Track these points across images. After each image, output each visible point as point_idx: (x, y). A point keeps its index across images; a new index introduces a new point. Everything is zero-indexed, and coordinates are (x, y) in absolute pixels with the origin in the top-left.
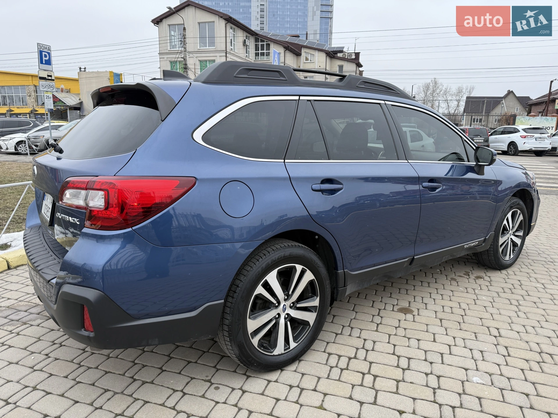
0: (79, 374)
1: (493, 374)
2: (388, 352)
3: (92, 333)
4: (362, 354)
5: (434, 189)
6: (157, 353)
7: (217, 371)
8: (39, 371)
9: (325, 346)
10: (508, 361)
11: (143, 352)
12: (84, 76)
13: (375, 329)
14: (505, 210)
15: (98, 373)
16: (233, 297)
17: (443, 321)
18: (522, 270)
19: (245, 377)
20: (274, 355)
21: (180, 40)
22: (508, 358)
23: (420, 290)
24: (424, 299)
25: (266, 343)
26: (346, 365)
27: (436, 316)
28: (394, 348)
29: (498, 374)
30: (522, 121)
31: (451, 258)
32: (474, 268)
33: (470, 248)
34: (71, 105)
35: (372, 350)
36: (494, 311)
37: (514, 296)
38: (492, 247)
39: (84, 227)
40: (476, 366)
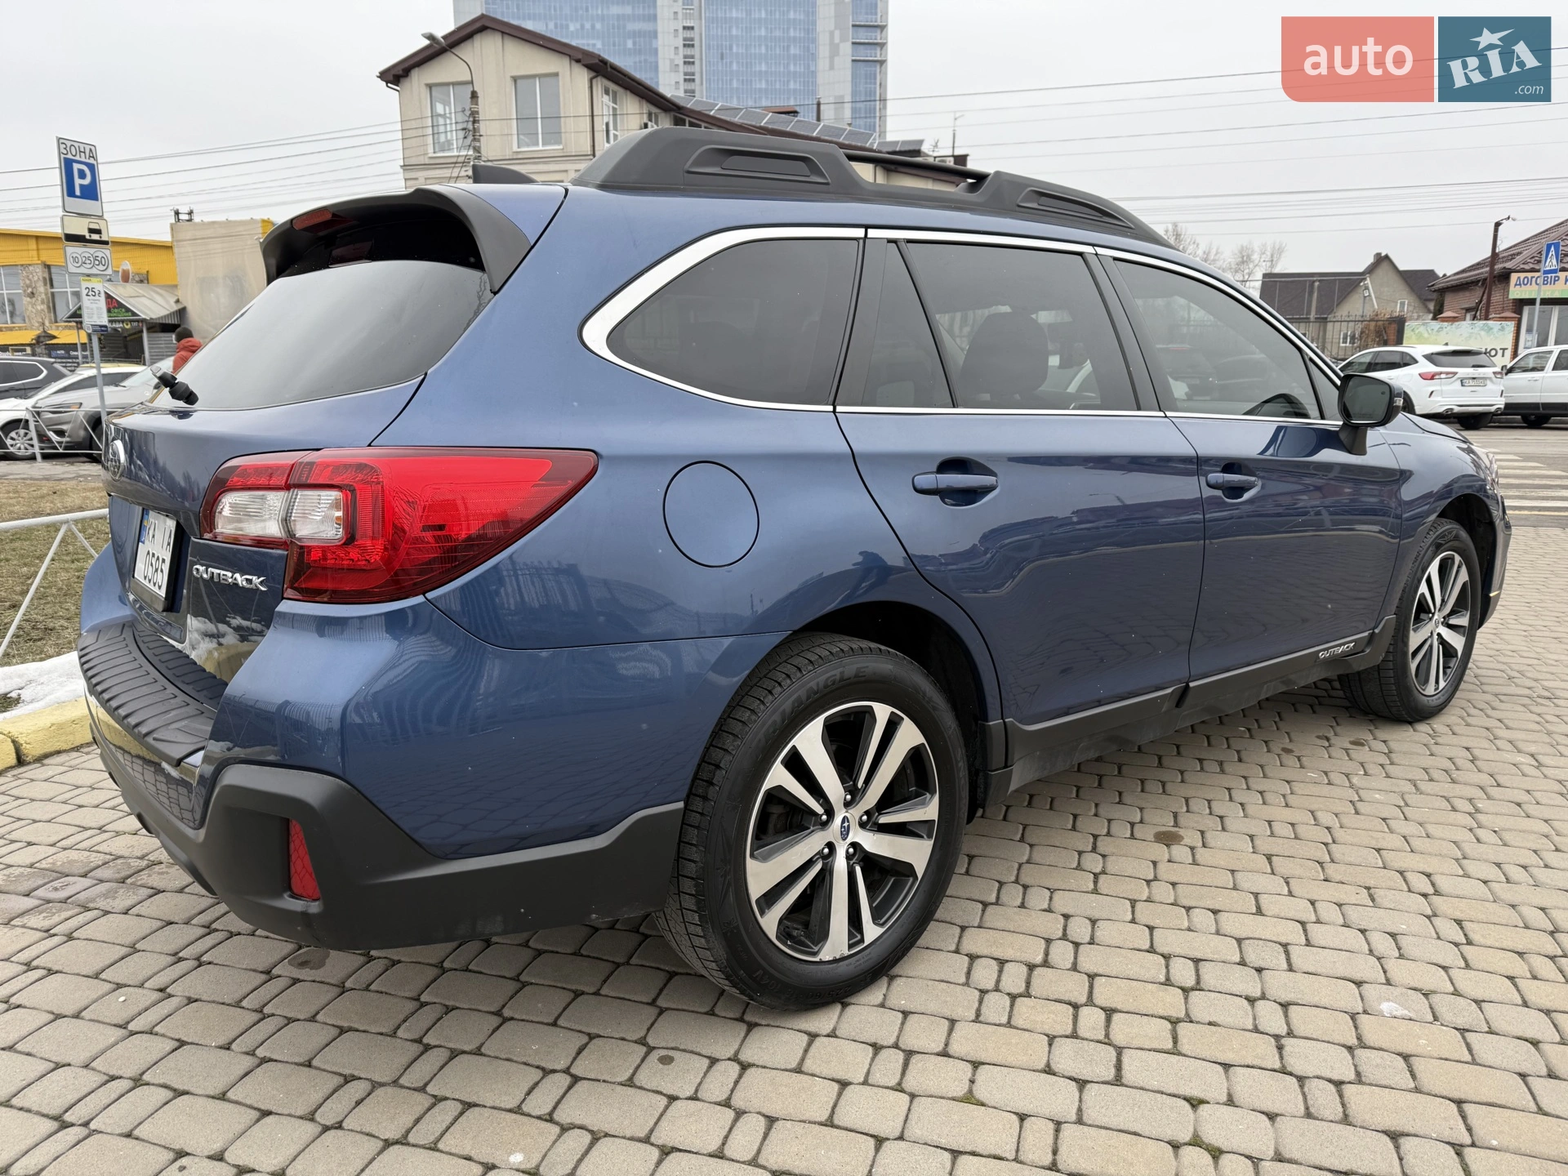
0: (265, 1038)
1: (1434, 992)
2: (1136, 946)
3: (317, 903)
4: (1062, 953)
5: (1236, 491)
6: (481, 973)
7: (660, 1014)
8: (145, 1036)
9: (957, 935)
10: (1469, 957)
11: (440, 971)
12: (189, 235)
13: (1091, 886)
14: (1422, 553)
15: (318, 1035)
16: (705, 798)
17: (1274, 859)
18: (1469, 720)
19: (744, 1028)
20: (821, 962)
21: (460, 126)
22: (1466, 949)
23: (1200, 782)
24: (1214, 804)
25: (798, 929)
26: (1024, 985)
27: (1253, 847)
28: (1151, 935)
29: (1446, 991)
30: (1420, 336)
31: (1283, 689)
32: (1339, 720)
33: (1335, 661)
34: (154, 317)
35: (1090, 944)
36: (1410, 829)
37: (1458, 790)
38: (1391, 658)
39: (283, 598)
40: (1385, 972)
